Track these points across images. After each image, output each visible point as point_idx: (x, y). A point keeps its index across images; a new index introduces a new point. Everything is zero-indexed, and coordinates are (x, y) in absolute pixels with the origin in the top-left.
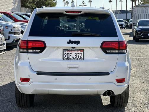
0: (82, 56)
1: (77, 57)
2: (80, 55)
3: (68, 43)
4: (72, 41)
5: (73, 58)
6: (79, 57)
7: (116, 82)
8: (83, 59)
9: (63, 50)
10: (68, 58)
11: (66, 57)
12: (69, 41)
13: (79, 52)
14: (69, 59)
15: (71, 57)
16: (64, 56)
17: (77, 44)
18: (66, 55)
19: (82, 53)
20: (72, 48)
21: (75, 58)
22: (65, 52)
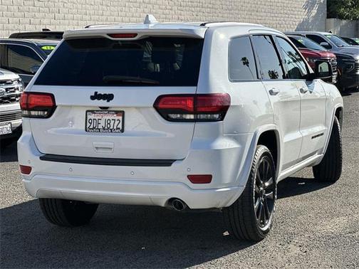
0: (120, 126)
1: (111, 128)
2: (117, 122)
3: (93, 98)
4: (100, 95)
5: (104, 129)
6: (115, 128)
7: (188, 182)
8: (122, 131)
9: (87, 111)
10: (94, 128)
11: (91, 127)
12: (93, 95)
13: (115, 117)
14: (95, 130)
15: (100, 127)
16: (88, 125)
17: (108, 101)
18: (91, 121)
19: (121, 118)
20: (100, 108)
21: (108, 130)
22: (89, 117)
